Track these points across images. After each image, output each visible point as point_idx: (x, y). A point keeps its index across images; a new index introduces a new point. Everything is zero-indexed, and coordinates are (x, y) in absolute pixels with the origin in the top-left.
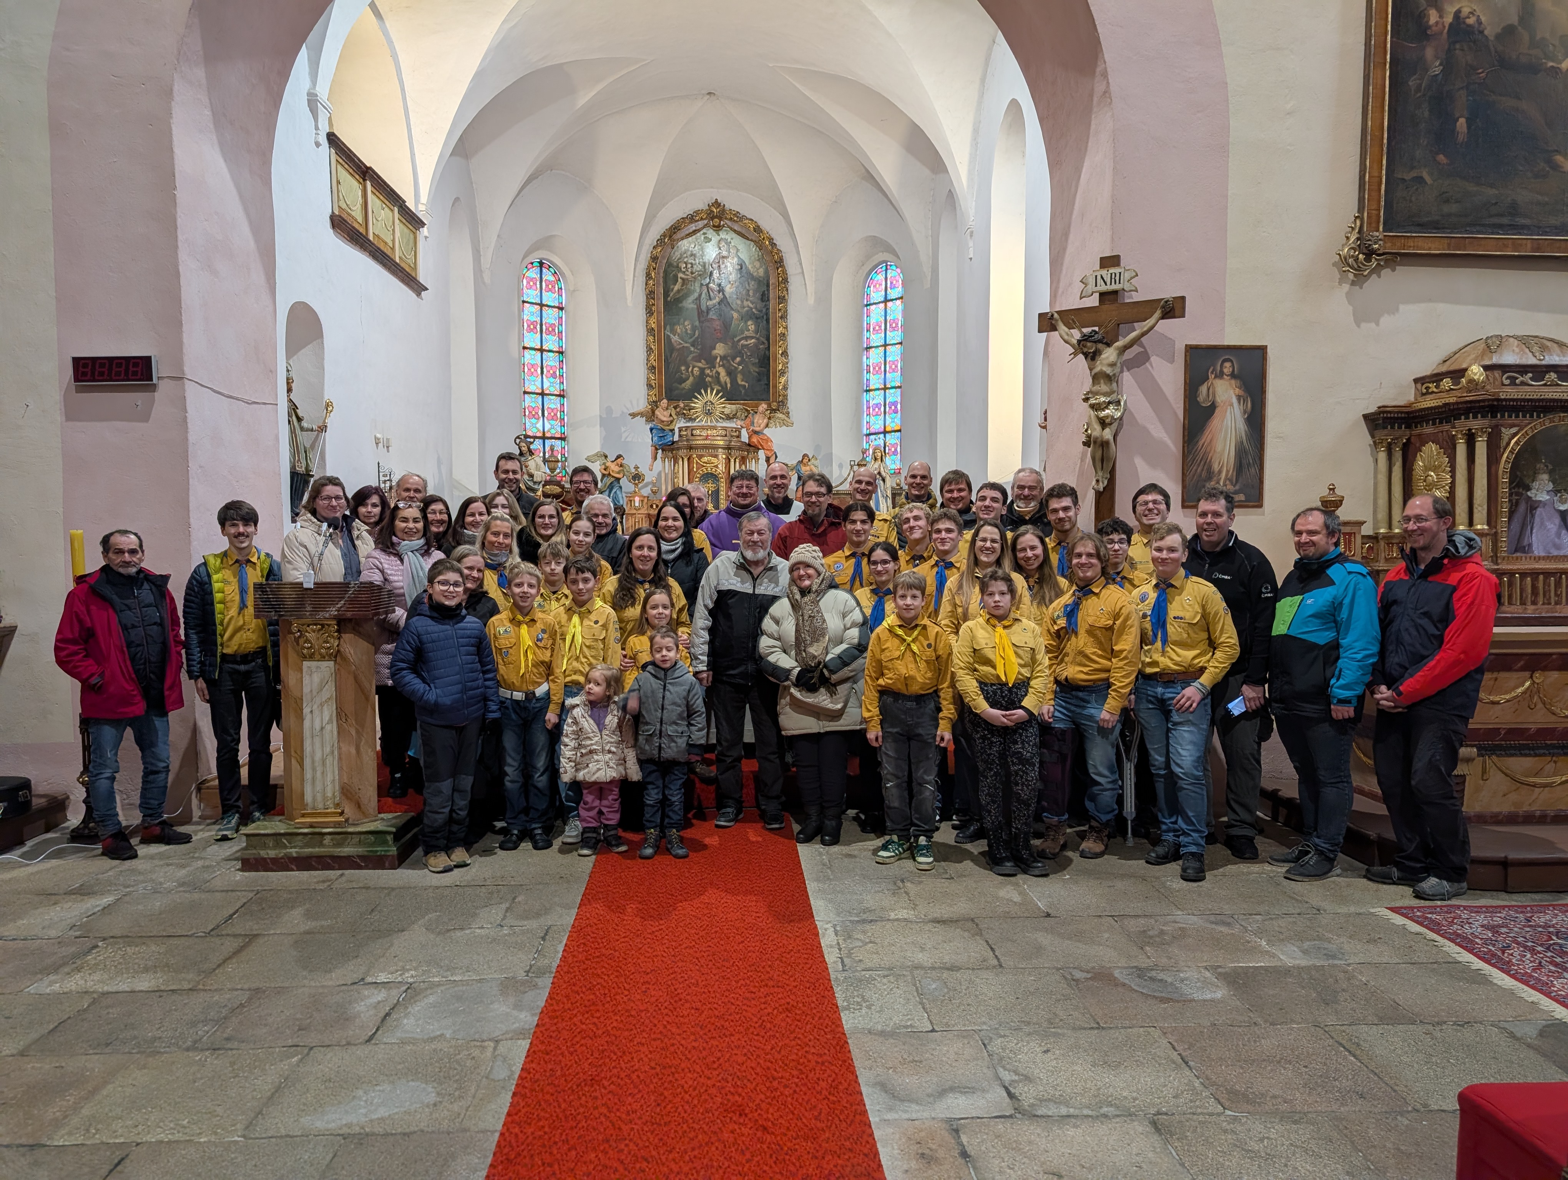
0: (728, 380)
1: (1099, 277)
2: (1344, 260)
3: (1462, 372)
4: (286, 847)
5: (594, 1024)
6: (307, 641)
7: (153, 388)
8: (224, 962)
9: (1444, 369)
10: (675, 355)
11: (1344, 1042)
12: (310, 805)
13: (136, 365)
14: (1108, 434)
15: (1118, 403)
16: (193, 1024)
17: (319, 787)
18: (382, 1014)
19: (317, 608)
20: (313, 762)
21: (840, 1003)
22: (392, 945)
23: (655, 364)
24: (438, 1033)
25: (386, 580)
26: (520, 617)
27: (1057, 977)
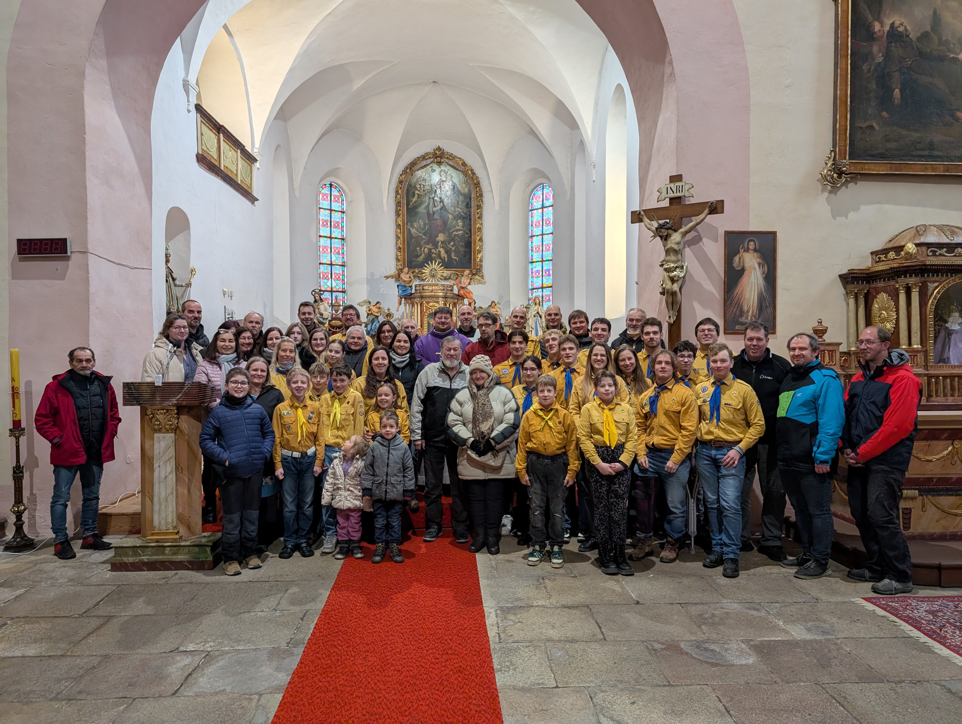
0: (446, 256)
1: (669, 189)
2: (824, 178)
3: (902, 248)
4: (140, 555)
5: (328, 682)
6: (157, 420)
7: (68, 258)
8: (88, 635)
9: (890, 246)
10: (413, 240)
11: (835, 696)
12: (157, 528)
13: (57, 244)
14: (676, 287)
15: (682, 267)
16: (59, 681)
17: (163, 515)
18: (186, 675)
19: (164, 399)
20: (159, 499)
21: (496, 666)
22: (201, 623)
23: (401, 246)
24: (222, 688)
25: (209, 380)
26: (297, 404)
27: (642, 647)
